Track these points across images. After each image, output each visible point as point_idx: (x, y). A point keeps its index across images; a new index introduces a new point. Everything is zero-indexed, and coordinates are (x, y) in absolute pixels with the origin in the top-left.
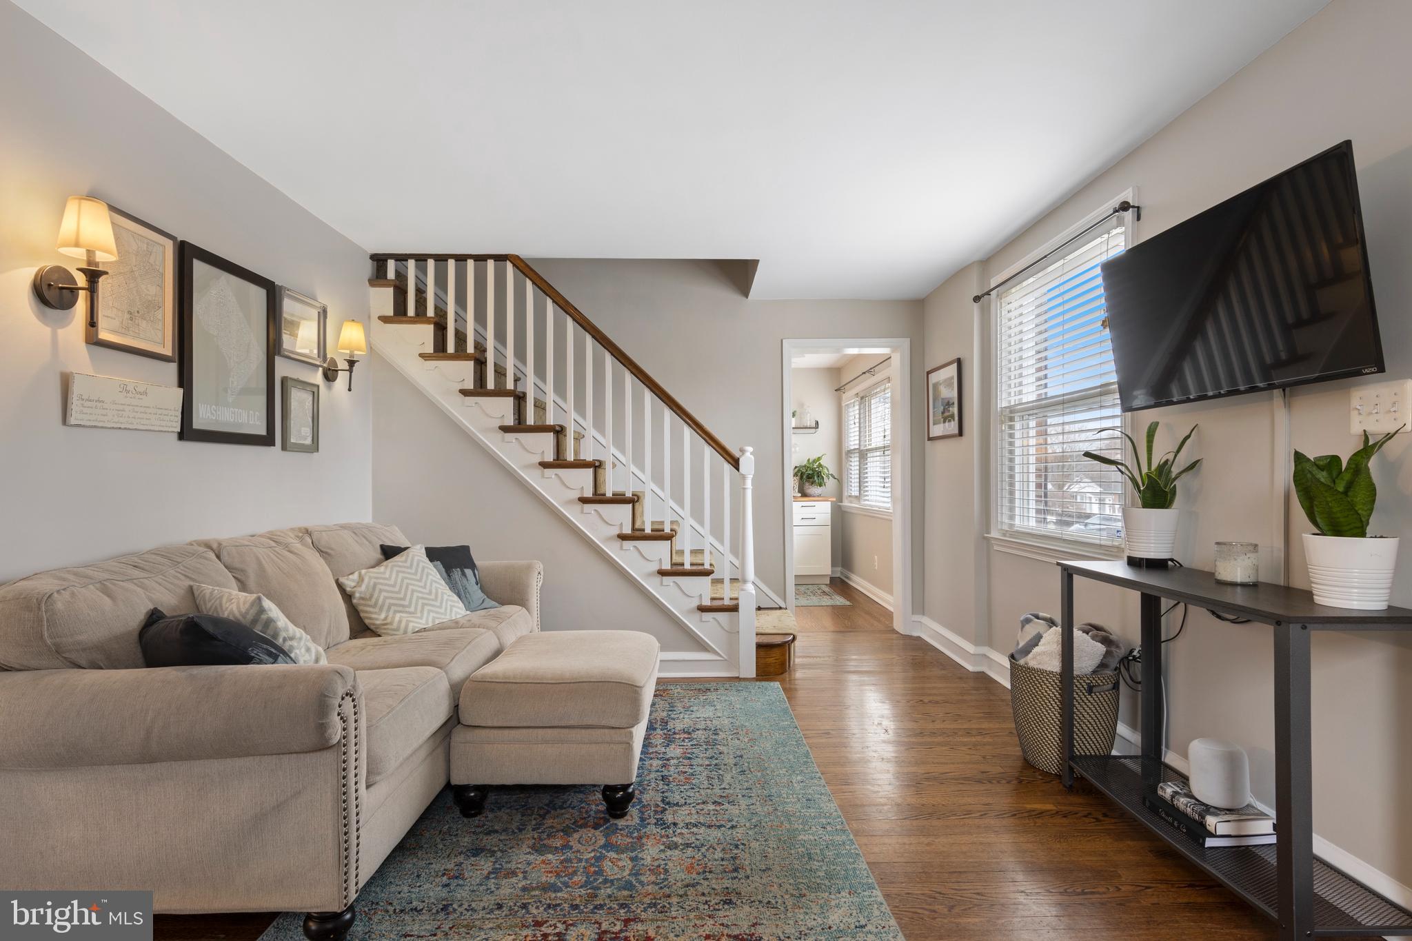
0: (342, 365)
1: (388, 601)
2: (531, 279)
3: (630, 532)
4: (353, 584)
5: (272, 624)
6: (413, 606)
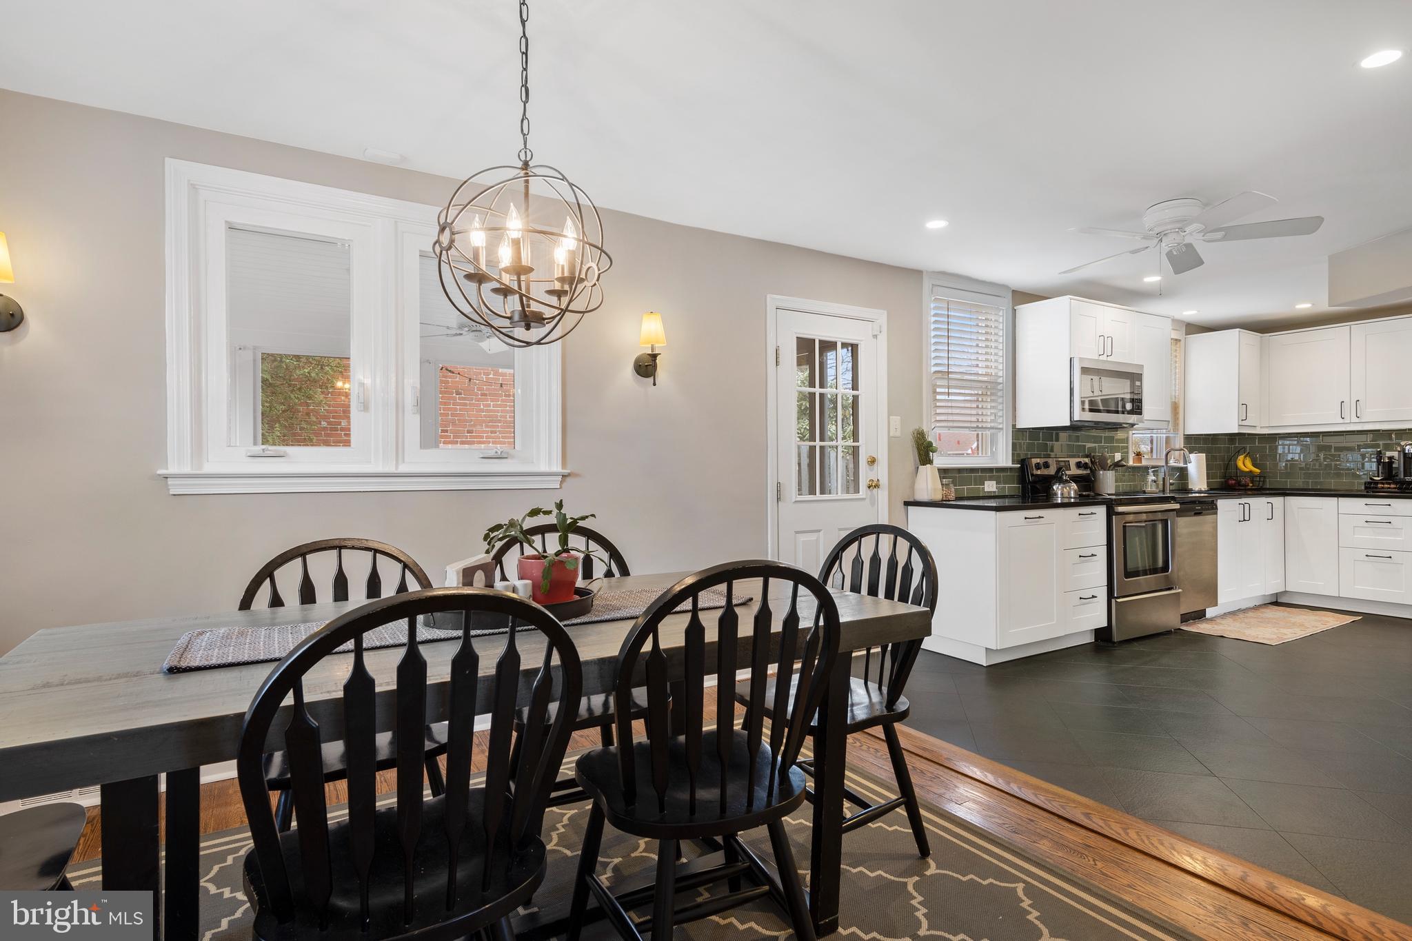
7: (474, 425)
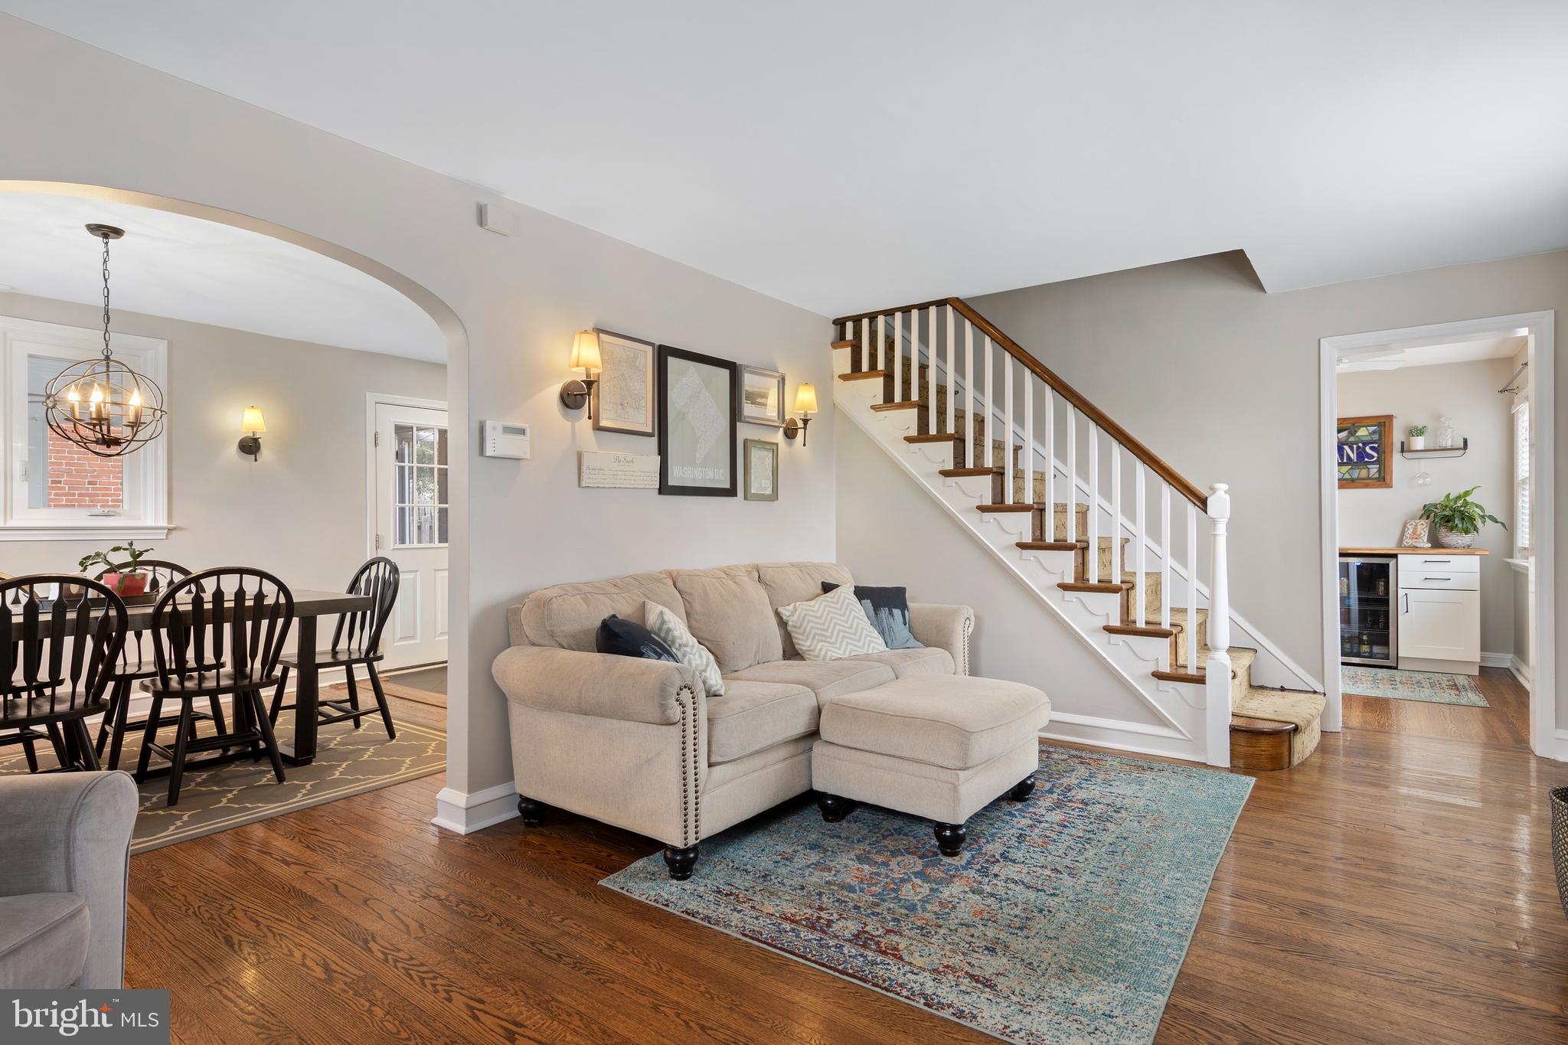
0: (800, 424)
1: (814, 631)
2: (968, 319)
3: (1073, 582)
4: (788, 614)
5: (671, 632)
6: (834, 637)
7: (98, 476)
